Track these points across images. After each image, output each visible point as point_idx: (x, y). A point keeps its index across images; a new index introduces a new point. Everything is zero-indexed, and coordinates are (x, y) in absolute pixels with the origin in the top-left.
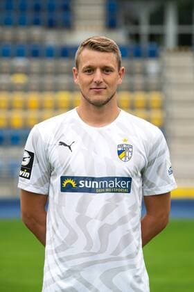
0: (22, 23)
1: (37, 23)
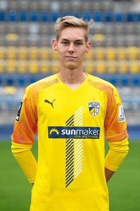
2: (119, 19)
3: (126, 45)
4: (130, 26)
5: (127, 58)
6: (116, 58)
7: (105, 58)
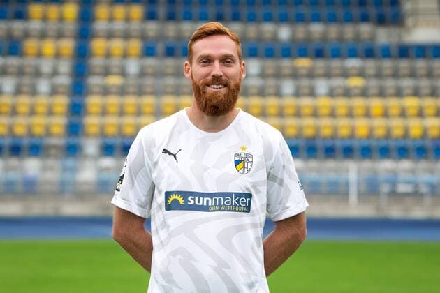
0: (349, 19)
1: (365, 19)
2: (386, 53)
3: (399, 93)
4: (404, 64)
5: (403, 114)
6: (386, 114)
7: (368, 114)
